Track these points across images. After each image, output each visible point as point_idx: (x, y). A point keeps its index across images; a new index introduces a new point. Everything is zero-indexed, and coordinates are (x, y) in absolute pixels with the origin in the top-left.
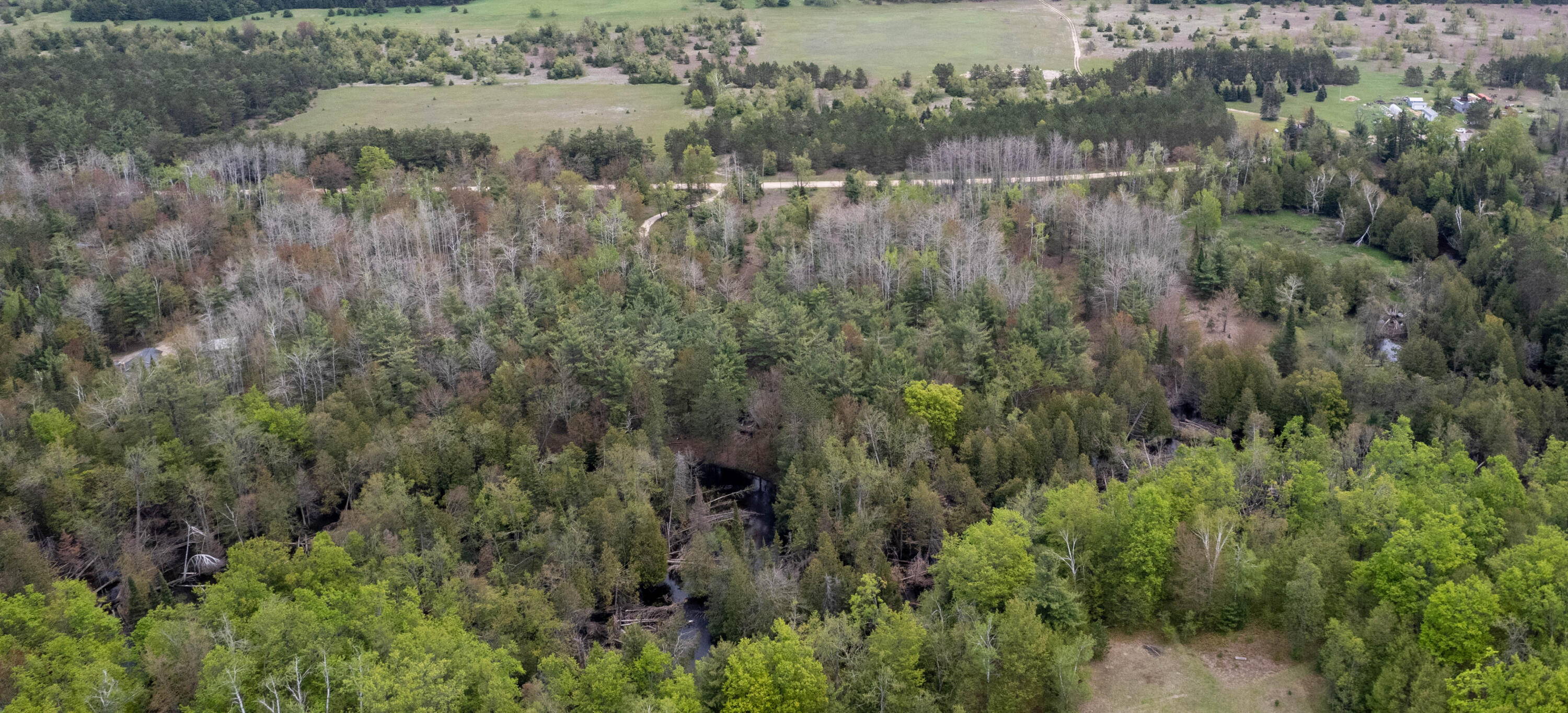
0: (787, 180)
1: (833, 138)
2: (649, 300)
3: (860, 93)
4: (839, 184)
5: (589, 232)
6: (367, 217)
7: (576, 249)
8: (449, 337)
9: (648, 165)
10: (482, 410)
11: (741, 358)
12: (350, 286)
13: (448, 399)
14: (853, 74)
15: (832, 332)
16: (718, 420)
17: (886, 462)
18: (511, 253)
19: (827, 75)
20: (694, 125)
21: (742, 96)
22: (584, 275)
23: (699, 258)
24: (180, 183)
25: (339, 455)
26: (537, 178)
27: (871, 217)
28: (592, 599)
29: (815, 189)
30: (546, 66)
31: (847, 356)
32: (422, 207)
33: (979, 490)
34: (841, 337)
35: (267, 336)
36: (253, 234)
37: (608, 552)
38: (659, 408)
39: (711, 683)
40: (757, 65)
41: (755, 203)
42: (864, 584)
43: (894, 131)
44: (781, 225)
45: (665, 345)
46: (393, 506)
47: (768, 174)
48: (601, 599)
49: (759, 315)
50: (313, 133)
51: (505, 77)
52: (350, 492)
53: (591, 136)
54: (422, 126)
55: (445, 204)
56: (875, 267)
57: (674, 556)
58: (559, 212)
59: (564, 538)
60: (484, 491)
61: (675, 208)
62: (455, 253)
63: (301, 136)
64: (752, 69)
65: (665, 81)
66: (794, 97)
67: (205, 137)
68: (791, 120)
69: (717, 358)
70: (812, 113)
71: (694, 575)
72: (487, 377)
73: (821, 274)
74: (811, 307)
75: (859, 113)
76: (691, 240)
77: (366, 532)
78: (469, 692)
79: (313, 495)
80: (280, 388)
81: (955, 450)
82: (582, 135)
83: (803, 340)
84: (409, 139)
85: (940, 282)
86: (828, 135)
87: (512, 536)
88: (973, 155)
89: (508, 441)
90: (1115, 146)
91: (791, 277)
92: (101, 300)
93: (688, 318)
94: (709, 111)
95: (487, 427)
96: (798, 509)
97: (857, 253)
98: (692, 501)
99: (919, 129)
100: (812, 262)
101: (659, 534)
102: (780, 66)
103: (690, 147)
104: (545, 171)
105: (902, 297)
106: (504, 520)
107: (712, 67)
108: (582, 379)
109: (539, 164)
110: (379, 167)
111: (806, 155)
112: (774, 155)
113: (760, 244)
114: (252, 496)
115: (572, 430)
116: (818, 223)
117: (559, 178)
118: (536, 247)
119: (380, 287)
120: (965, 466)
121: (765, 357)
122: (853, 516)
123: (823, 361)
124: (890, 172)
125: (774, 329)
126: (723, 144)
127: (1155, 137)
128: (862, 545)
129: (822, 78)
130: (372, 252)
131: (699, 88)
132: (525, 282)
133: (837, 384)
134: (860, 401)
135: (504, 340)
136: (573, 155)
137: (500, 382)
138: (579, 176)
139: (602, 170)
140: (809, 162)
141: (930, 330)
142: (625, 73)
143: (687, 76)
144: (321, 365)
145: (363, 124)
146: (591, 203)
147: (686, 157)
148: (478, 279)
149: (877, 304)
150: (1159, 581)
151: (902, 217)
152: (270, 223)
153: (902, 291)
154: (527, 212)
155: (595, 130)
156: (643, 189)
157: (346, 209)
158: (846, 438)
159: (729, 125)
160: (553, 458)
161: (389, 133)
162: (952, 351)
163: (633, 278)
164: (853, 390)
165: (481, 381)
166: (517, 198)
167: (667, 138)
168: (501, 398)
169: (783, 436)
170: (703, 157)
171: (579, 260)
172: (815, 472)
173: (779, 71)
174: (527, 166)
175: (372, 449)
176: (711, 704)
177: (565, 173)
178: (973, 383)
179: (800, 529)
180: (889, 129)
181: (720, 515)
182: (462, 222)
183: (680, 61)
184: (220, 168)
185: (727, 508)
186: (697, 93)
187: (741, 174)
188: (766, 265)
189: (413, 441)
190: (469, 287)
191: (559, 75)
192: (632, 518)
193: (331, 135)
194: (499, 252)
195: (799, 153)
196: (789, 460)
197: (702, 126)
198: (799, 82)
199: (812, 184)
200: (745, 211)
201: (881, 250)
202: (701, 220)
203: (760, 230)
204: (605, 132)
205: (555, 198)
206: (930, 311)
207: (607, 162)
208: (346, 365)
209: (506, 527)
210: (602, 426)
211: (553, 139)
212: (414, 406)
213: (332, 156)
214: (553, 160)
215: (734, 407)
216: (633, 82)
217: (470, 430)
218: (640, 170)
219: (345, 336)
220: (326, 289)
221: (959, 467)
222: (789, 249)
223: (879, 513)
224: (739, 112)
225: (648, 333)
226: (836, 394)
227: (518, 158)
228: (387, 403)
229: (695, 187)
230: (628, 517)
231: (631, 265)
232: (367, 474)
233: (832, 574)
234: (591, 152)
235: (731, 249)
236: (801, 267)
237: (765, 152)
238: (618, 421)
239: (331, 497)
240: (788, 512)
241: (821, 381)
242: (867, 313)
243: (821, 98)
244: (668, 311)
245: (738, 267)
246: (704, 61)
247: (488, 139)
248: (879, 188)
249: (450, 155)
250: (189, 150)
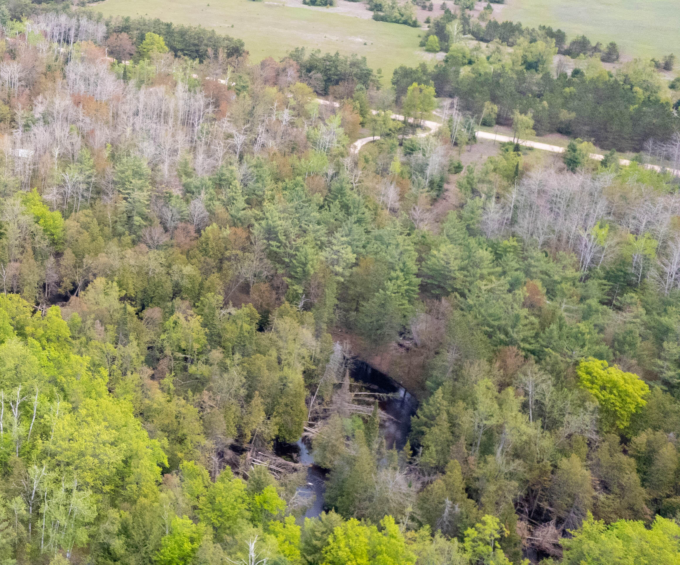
0: (504, 134)
1: (564, 105)
2: (345, 207)
3: (608, 67)
4: (559, 149)
5: (308, 138)
6: (139, 86)
7: (293, 149)
8: (177, 192)
9: (373, 93)
10: (189, 256)
11: (418, 281)
12: (115, 135)
13: (165, 239)
14: (604, 47)
15: (513, 286)
16: (380, 327)
17: (539, 422)
18: (239, 140)
19: (574, 43)
20: (423, 66)
21: (477, 49)
22: (295, 172)
23: (399, 184)
25: (79, 256)
26: (275, 84)
27: (587, 189)
28: (234, 431)
29: (531, 149)
31: (524, 312)
32: (181, 87)
33: (643, 490)
34: (522, 293)
35: (52, 156)
36: (59, 81)
37: (257, 401)
38: (331, 300)
39: (315, 542)
40: (500, 22)
41: (465, 147)
42: (484, 523)
43: (638, 111)
44: (487, 173)
45: (349, 249)
46: (106, 305)
47: (486, 124)
48: (241, 435)
49: (443, 248)
50: (115, 16)
52: (80, 284)
53: (328, 58)
54: (194, 25)
55: (198, 89)
56: (579, 238)
57: (311, 426)
58: (286, 115)
59: (225, 375)
60: (173, 318)
61: (388, 135)
62: (197, 128)
63: (106, 16)
64: (494, 26)
65: (405, 23)
66: (530, 59)
67: (44, 5)
68: (521, 79)
69: (393, 274)
70: (547, 77)
71: (324, 448)
72: (198, 231)
73: (516, 228)
74: (498, 256)
75: (601, 85)
76: (396, 166)
77: (84, 316)
78: (125, 462)
79: (56, 278)
80: (52, 195)
81: (625, 440)
82: (321, 56)
83: (483, 285)
84: (183, 33)
85: (653, 273)
86: (560, 101)
87: (186, 359)
89: (201, 285)
91: (484, 223)
93: (376, 232)
94: (441, 56)
95: (188, 269)
96: (435, 430)
97: (561, 220)
98: (339, 386)
99: (669, 115)
100: (509, 215)
101: (303, 403)
102: (524, 27)
103: (415, 84)
104: (282, 79)
105: (602, 274)
106: (183, 345)
107: (454, 17)
108: (274, 256)
109: (279, 73)
110: (156, 50)
111: (530, 115)
112: (496, 108)
113: (460, 186)
114: (17, 265)
115: (254, 295)
116: (525, 181)
117: (292, 88)
118: (261, 139)
119: (135, 141)
120: (632, 461)
121: (439, 287)
122: (490, 458)
123: (497, 308)
124: (621, 150)
125: (454, 265)
126: (447, 88)
128: (492, 488)
129: (567, 45)
130: (136, 114)
131: (437, 34)
132: (245, 166)
133: (506, 334)
134: (526, 357)
135: (218, 207)
136: (309, 70)
137: (207, 238)
138: (310, 90)
139: (331, 89)
140: (532, 123)
141: (627, 316)
142: (371, 10)
143: (428, 21)
144: (83, 186)
145: (151, 15)
146: (314, 114)
147: (409, 93)
148: (209, 154)
149: (570, 273)
151: (624, 197)
152: (72, 76)
153: (603, 268)
154: (259, 110)
155: (333, 54)
156: (363, 113)
157: (125, 77)
158: (502, 386)
159: (457, 72)
160: (233, 311)
161: (169, 26)
162: (648, 344)
163: (335, 185)
164: (522, 345)
165: (193, 234)
166: (254, 97)
167: (395, 73)
168: (205, 251)
169: (438, 361)
170: (425, 96)
171: (293, 159)
172: (461, 404)
173: (521, 32)
174: (269, 73)
175: (102, 258)
177: (299, 84)
178: (666, 383)
179: (433, 448)
180: (632, 108)
181: (360, 407)
182: (207, 105)
183: (424, 7)
184: (48, 29)
185: (368, 404)
186: (434, 39)
187: (458, 119)
188: (462, 206)
189: (132, 262)
190: (201, 157)
191: (314, 2)
192: (284, 382)
193: (127, 20)
194: (230, 136)
195: (523, 112)
196: (439, 384)
197: (431, 69)
198: (540, 45)
199: (529, 143)
200: (454, 153)
201: (590, 223)
202: (410, 151)
203: (463, 173)
204: (341, 57)
205: (286, 104)
206: (631, 297)
207: (337, 83)
208: (99, 192)
209: (184, 351)
210: (278, 299)
211: (296, 55)
212: (139, 237)
213: (124, 35)
214: (292, 72)
215: (398, 320)
216: (376, 18)
217: (175, 267)
218: (364, 96)
219: (104, 170)
220: (98, 133)
221: (624, 458)
222: (489, 197)
223: (517, 465)
224: (470, 63)
225: (338, 235)
226: (502, 342)
227: (263, 65)
228: (120, 228)
229: (411, 120)
230: (281, 379)
231: (336, 174)
232: (95, 275)
233: (454, 500)
234: (325, 71)
235: (432, 183)
236: (497, 217)
237: (487, 104)
238: (294, 299)
239: (67, 283)
240: (424, 429)
241: (489, 325)
242: (556, 278)
243: (560, 65)
244: (359, 221)
245: (434, 201)
246: (447, 11)
247: (242, 45)
248: (604, 163)
249: (210, 52)
250: (33, 13)
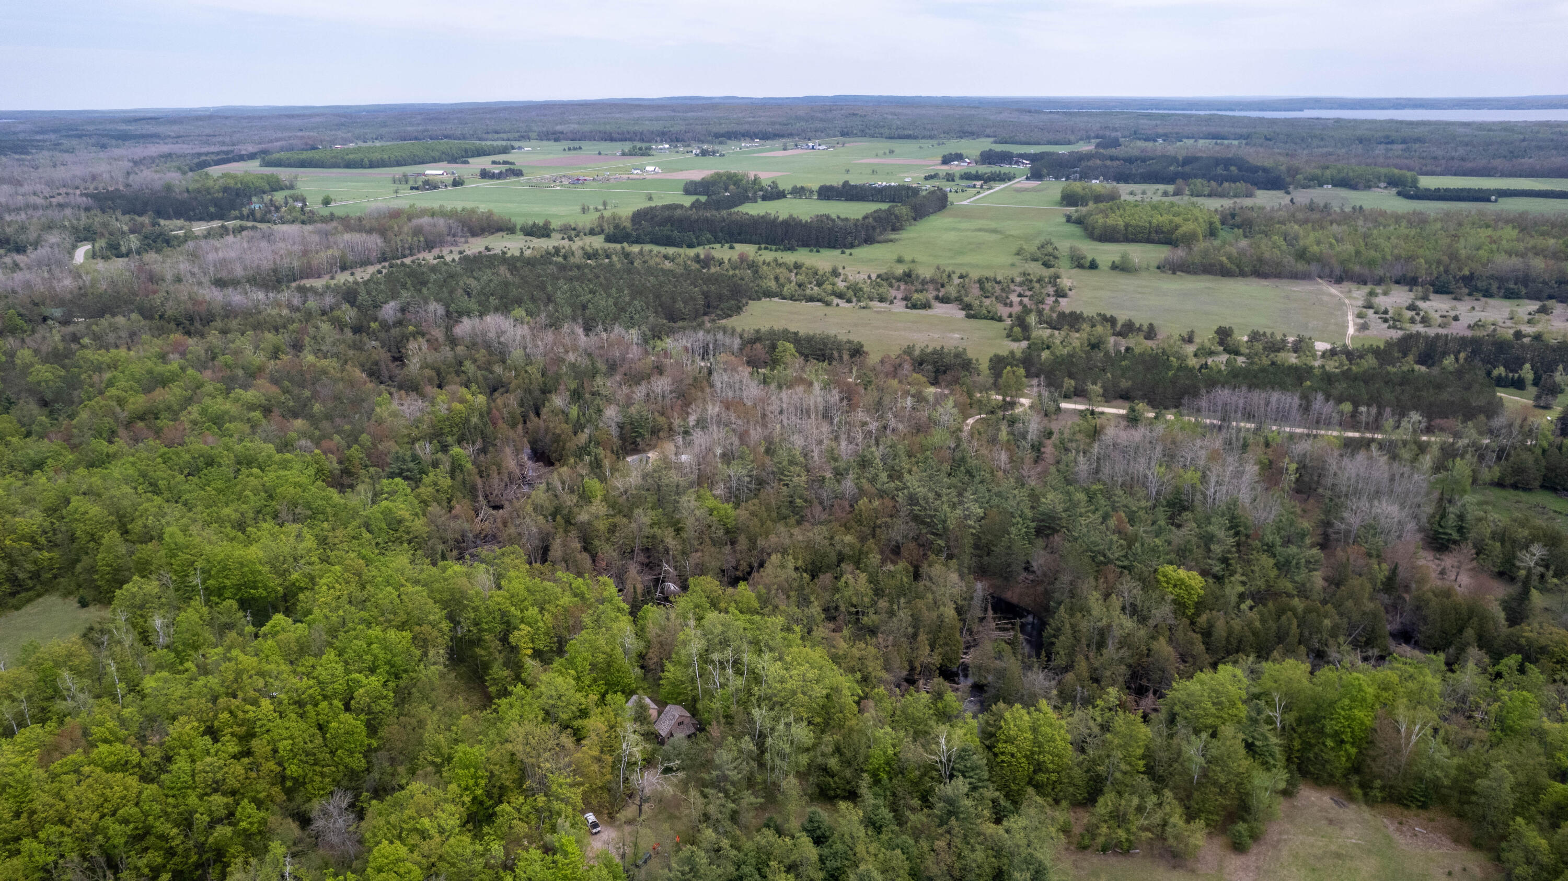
0: (1080, 403)
1: (1123, 376)
2: (969, 472)
3: (1149, 343)
4: (1123, 412)
5: (930, 418)
6: (780, 387)
7: (918, 431)
8: (828, 475)
9: (976, 378)
10: (847, 528)
11: (1033, 524)
12: (766, 432)
13: (824, 516)
14: (1145, 328)
15: (1105, 517)
16: (1009, 565)
17: (1135, 618)
18: (874, 426)
19: (1123, 326)
20: (1012, 353)
21: (1052, 336)
22: (923, 449)
23: (1008, 449)
24: (666, 353)
25: (752, 540)
26: (894, 377)
27: (1148, 439)
28: (906, 665)
29: (1102, 413)
30: (905, 299)
31: (1115, 538)
32: (817, 386)
33: (1207, 656)
34: (1112, 522)
35: (715, 456)
36: (708, 390)
37: (923, 637)
38: (968, 550)
40: (1067, 312)
41: (1054, 417)
42: (1108, 693)
43: (1175, 375)
44: (1074, 434)
45: (977, 505)
46: (784, 576)
47: (1067, 397)
48: (912, 669)
49: (1050, 496)
50: (747, 329)
51: (875, 304)
52: (757, 564)
53: (935, 352)
54: (818, 332)
55: (832, 386)
56: (1146, 476)
57: (966, 653)
58: (909, 402)
59: (894, 619)
60: (843, 580)
61: (992, 412)
62: (836, 420)
63: (739, 330)
64: (1062, 315)
65: (992, 319)
66: (1093, 340)
67: (680, 324)
68: (1089, 359)
69: (1014, 521)
70: (1107, 354)
71: (979, 668)
72: (851, 506)
73: (1101, 475)
74: (1091, 499)
75: (1147, 358)
76: (1004, 435)
77: (768, 587)
79: (733, 562)
80: (719, 490)
81: (1192, 623)
82: (929, 350)
83: (1082, 520)
84: (810, 339)
85: (1199, 496)
86: (1119, 372)
87: (857, 612)
88: (1241, 402)
89: (861, 552)
90: (1374, 410)
91: (1076, 473)
92: (620, 419)
93: (996, 489)
94: (1024, 344)
95: (848, 538)
96: (1062, 638)
97: (1132, 463)
98: (984, 619)
99: (1196, 376)
100: (1094, 465)
101: (958, 634)
102: (1085, 315)
103: (1009, 368)
104: (900, 372)
105: (1164, 503)
106: (854, 600)
107: (1031, 311)
108: (916, 518)
109: (897, 368)
110: (788, 356)
111: (1099, 385)
112: (1073, 382)
113: (1055, 446)
114: (699, 554)
115: (905, 552)
116: (1103, 437)
117: (910, 379)
118: (892, 424)
119: (785, 435)
120: (1199, 636)
121: (1049, 528)
122: (1104, 651)
123: (1095, 537)
124: (1166, 408)
125: (1060, 508)
126: (1033, 370)
127: (1416, 408)
128: (1108, 673)
129: (1118, 328)
130: (781, 412)
131: (1019, 325)
132: (881, 447)
133: (1104, 556)
134: (1121, 573)
135: (866, 485)
136: (921, 364)
137: (861, 510)
138: (925, 379)
139: (941, 378)
140: (1101, 391)
141: (1184, 531)
142: (963, 309)
143: (1010, 316)
144: (747, 479)
145: (778, 326)
146: (931, 399)
147: (1004, 376)
148: (851, 440)
149: (1143, 503)
150: (1353, 751)
151: (1174, 442)
152: (718, 385)
153: (1165, 498)
154: (887, 400)
155: (938, 348)
156: (970, 395)
157: (765, 381)
158: (1107, 596)
159: (1039, 356)
160: (890, 567)
161: (796, 334)
162: (1200, 551)
163: (958, 455)
164: (1118, 563)
165: (848, 508)
166: (881, 389)
167: (991, 360)
168: (860, 522)
169: (1058, 584)
170: (1017, 377)
171: (920, 438)
172: (1079, 615)
173: (1084, 319)
174: (888, 367)
175: (773, 539)
176: (987, 743)
177: (915, 375)
178: (1215, 577)
179: (1062, 652)
180: (1170, 374)
181: (1004, 633)
182: (841, 400)
183: (1005, 305)
184: (689, 345)
185: (1008, 630)
186: (1017, 329)
187: (1045, 394)
188: (1058, 462)
189: (800, 538)
190: (843, 444)
191: (914, 307)
192: (940, 616)
193: (758, 331)
194: (864, 424)
195: (1094, 383)
196: (1060, 604)
197: (1018, 354)
198: (1099, 329)
199: (1100, 409)
200: (1046, 421)
201: (1153, 464)
202: (1012, 422)
203: (1055, 437)
204: (946, 350)
205: (907, 393)
206: (1187, 515)
207: (945, 372)
208: (761, 483)
209: (855, 606)
210: (925, 554)
211: (909, 351)
212: (802, 517)
213: (758, 346)
214: (907, 366)
215: (1022, 558)
216: (969, 316)
217: (837, 538)
218: (968, 381)
219: (763, 464)
220: (752, 432)
221: (1195, 635)
222: (1078, 452)
223: (1124, 652)
224: (1048, 348)
225: (966, 495)
226: (1102, 562)
227: (882, 362)
228: (784, 511)
229: (1008, 399)
230: (938, 617)
231: (958, 446)
232: (769, 555)
233: (1083, 687)
234: (934, 363)
235: (1033, 446)
236: (1085, 467)
237: (1066, 379)
238: (938, 552)
239: (745, 564)
240: (1053, 640)
241: (1092, 551)
242: (1134, 508)
243: (1116, 344)
244: (982, 482)
245: (1036, 462)
246: (1025, 306)
247: (862, 346)
248: (1156, 418)
249: (835, 354)
250: (671, 332)
